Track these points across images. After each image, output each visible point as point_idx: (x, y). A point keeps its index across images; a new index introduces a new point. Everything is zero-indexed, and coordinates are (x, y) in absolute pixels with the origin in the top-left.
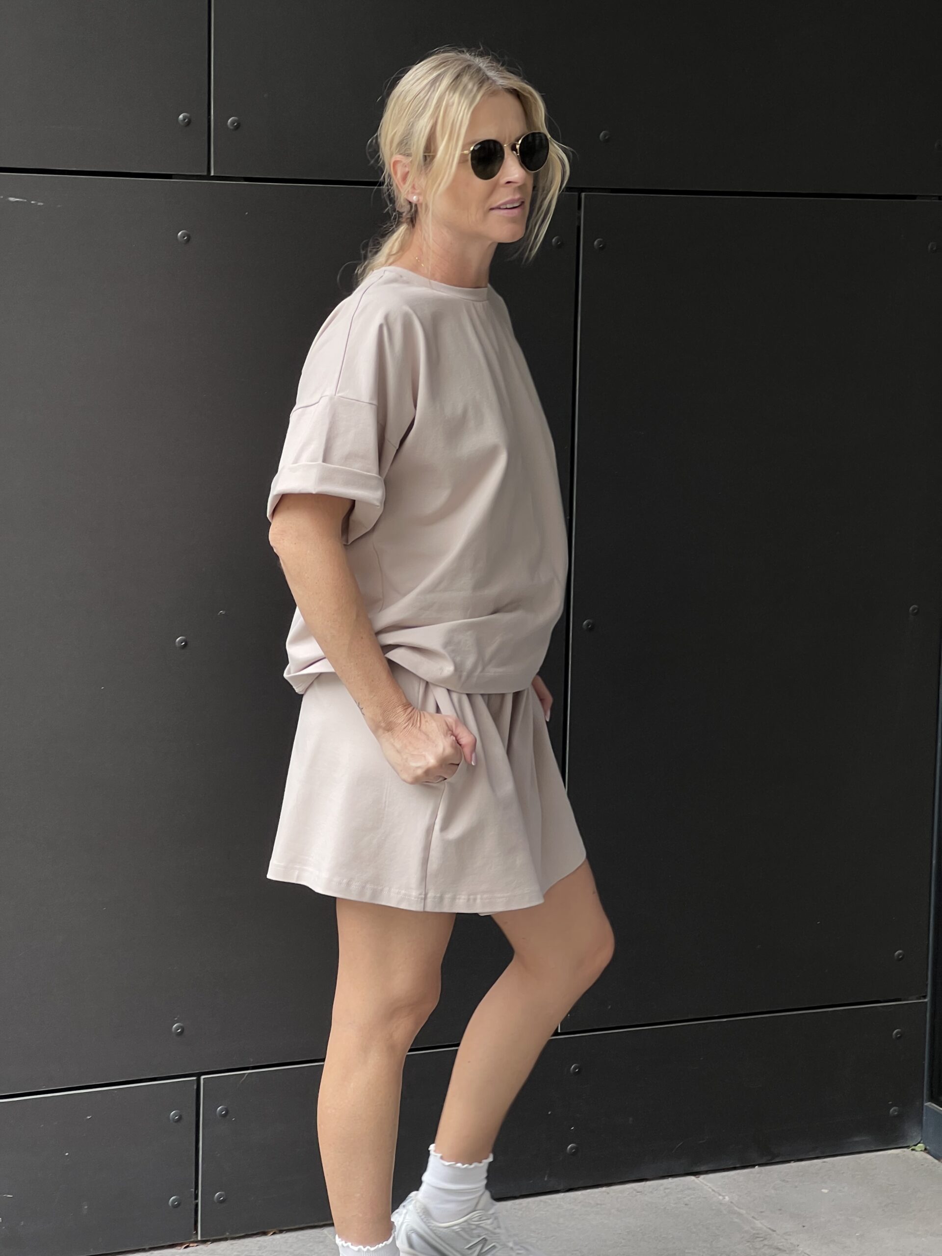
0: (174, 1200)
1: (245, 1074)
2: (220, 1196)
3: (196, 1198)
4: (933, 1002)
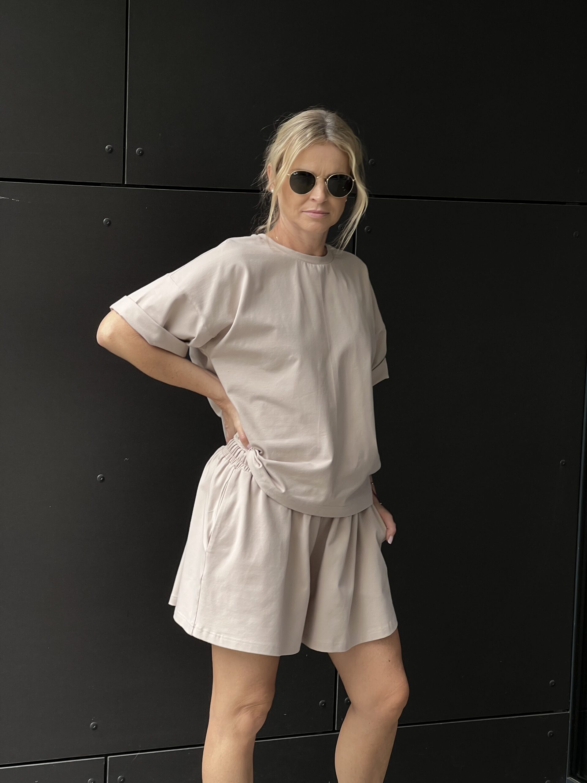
1: (135, 755)
4: (573, 712)
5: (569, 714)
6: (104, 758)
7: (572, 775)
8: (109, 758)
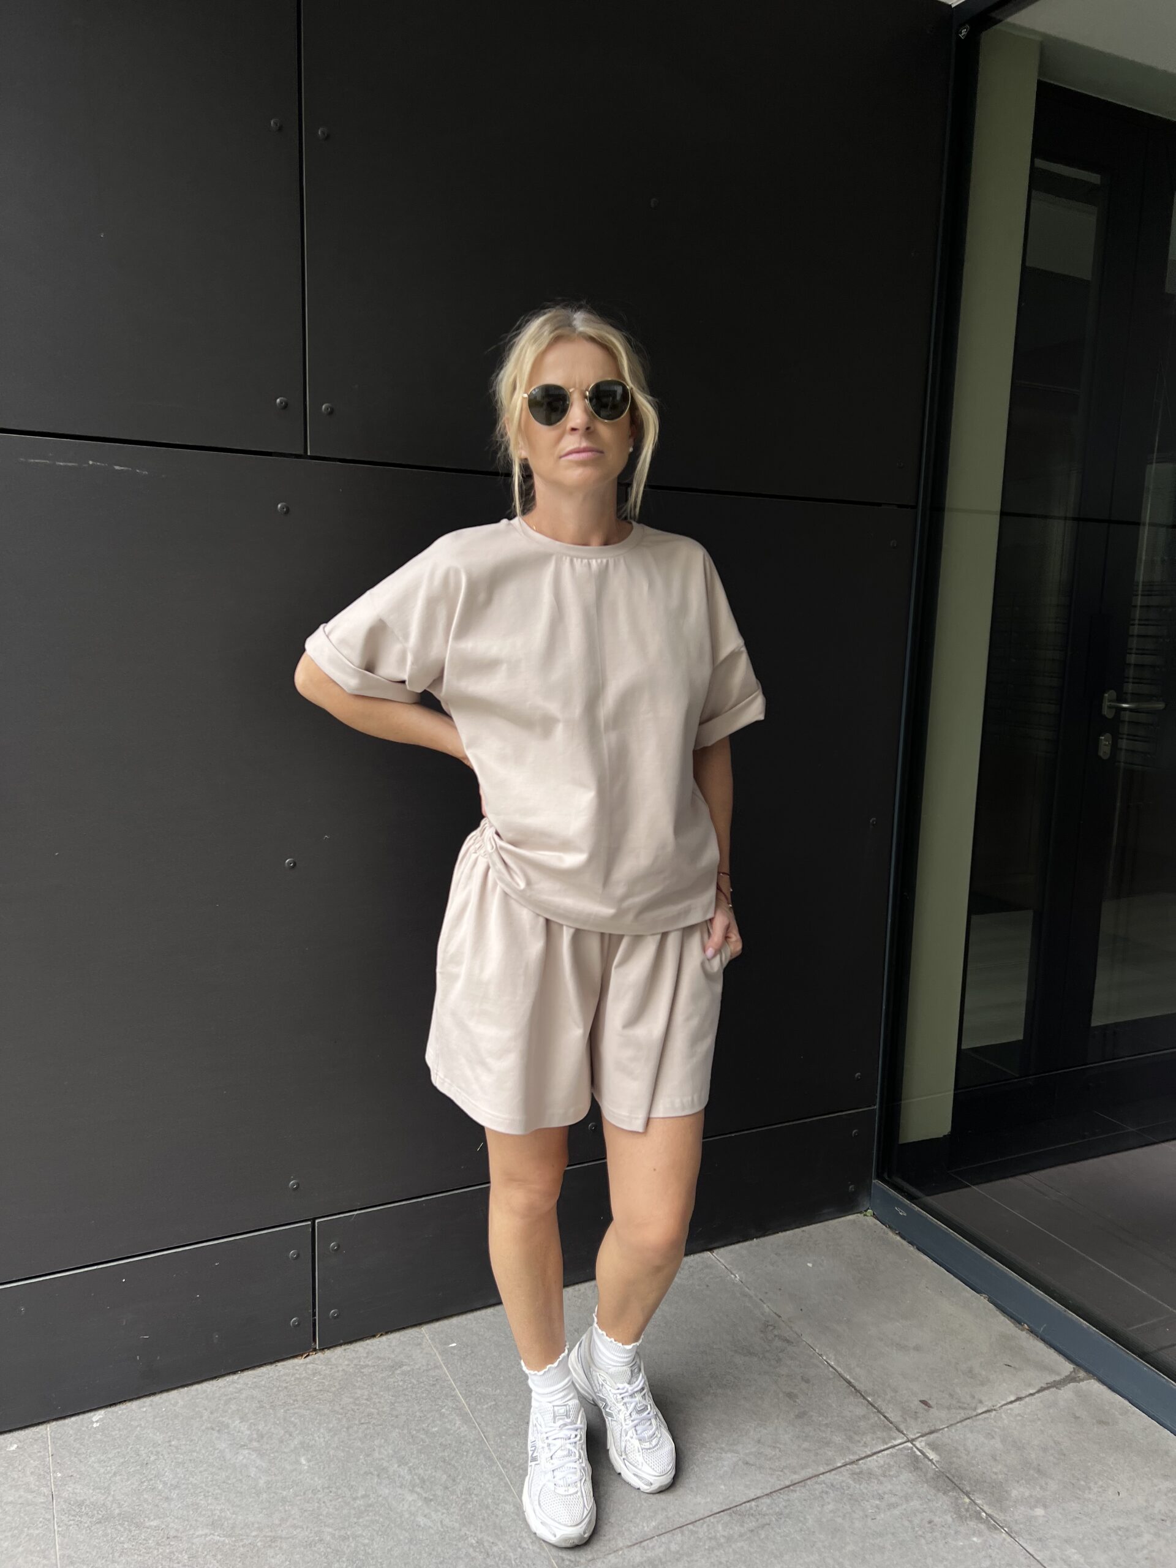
0: (295, 1321)
1: (353, 1215)
2: (334, 1313)
3: (314, 1315)
4: (881, 1108)
5: (876, 1109)
6: (310, 1223)
7: (879, 1177)
8: (318, 1222)
